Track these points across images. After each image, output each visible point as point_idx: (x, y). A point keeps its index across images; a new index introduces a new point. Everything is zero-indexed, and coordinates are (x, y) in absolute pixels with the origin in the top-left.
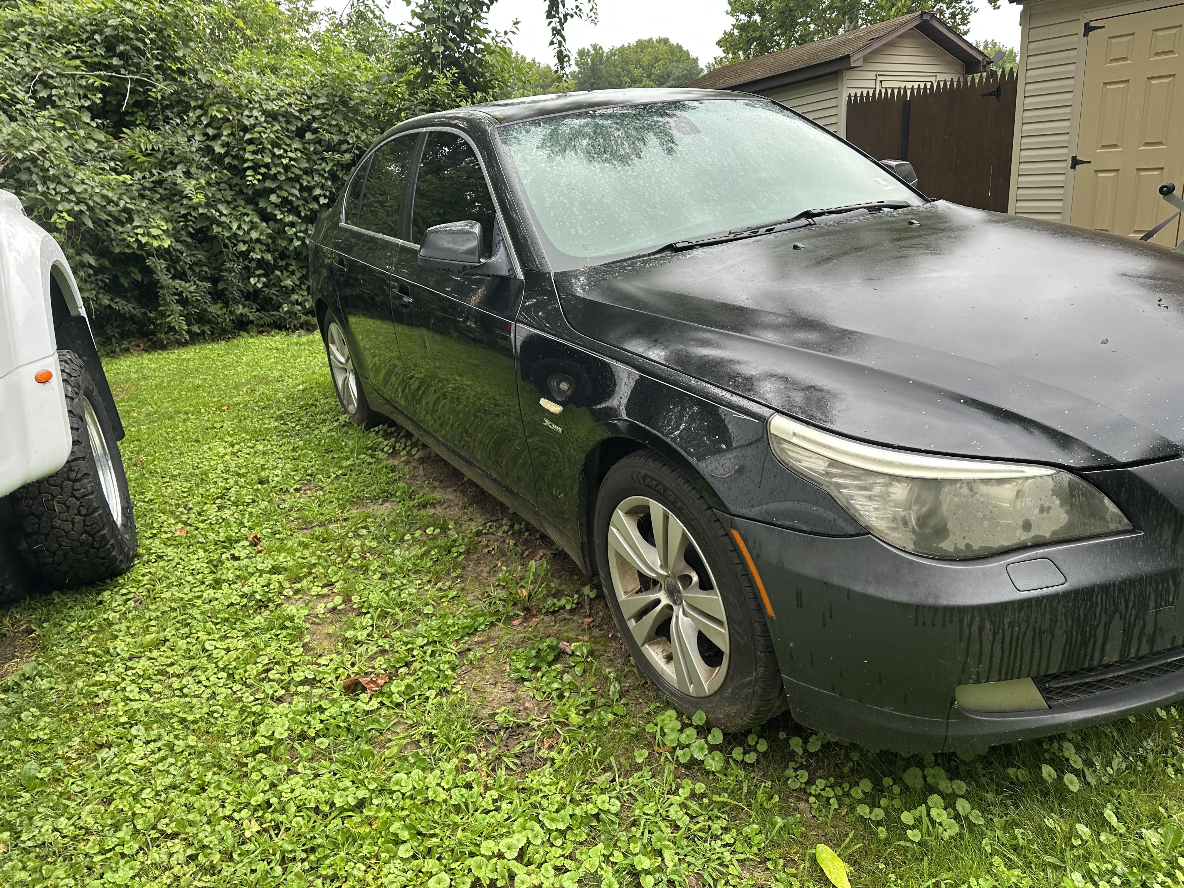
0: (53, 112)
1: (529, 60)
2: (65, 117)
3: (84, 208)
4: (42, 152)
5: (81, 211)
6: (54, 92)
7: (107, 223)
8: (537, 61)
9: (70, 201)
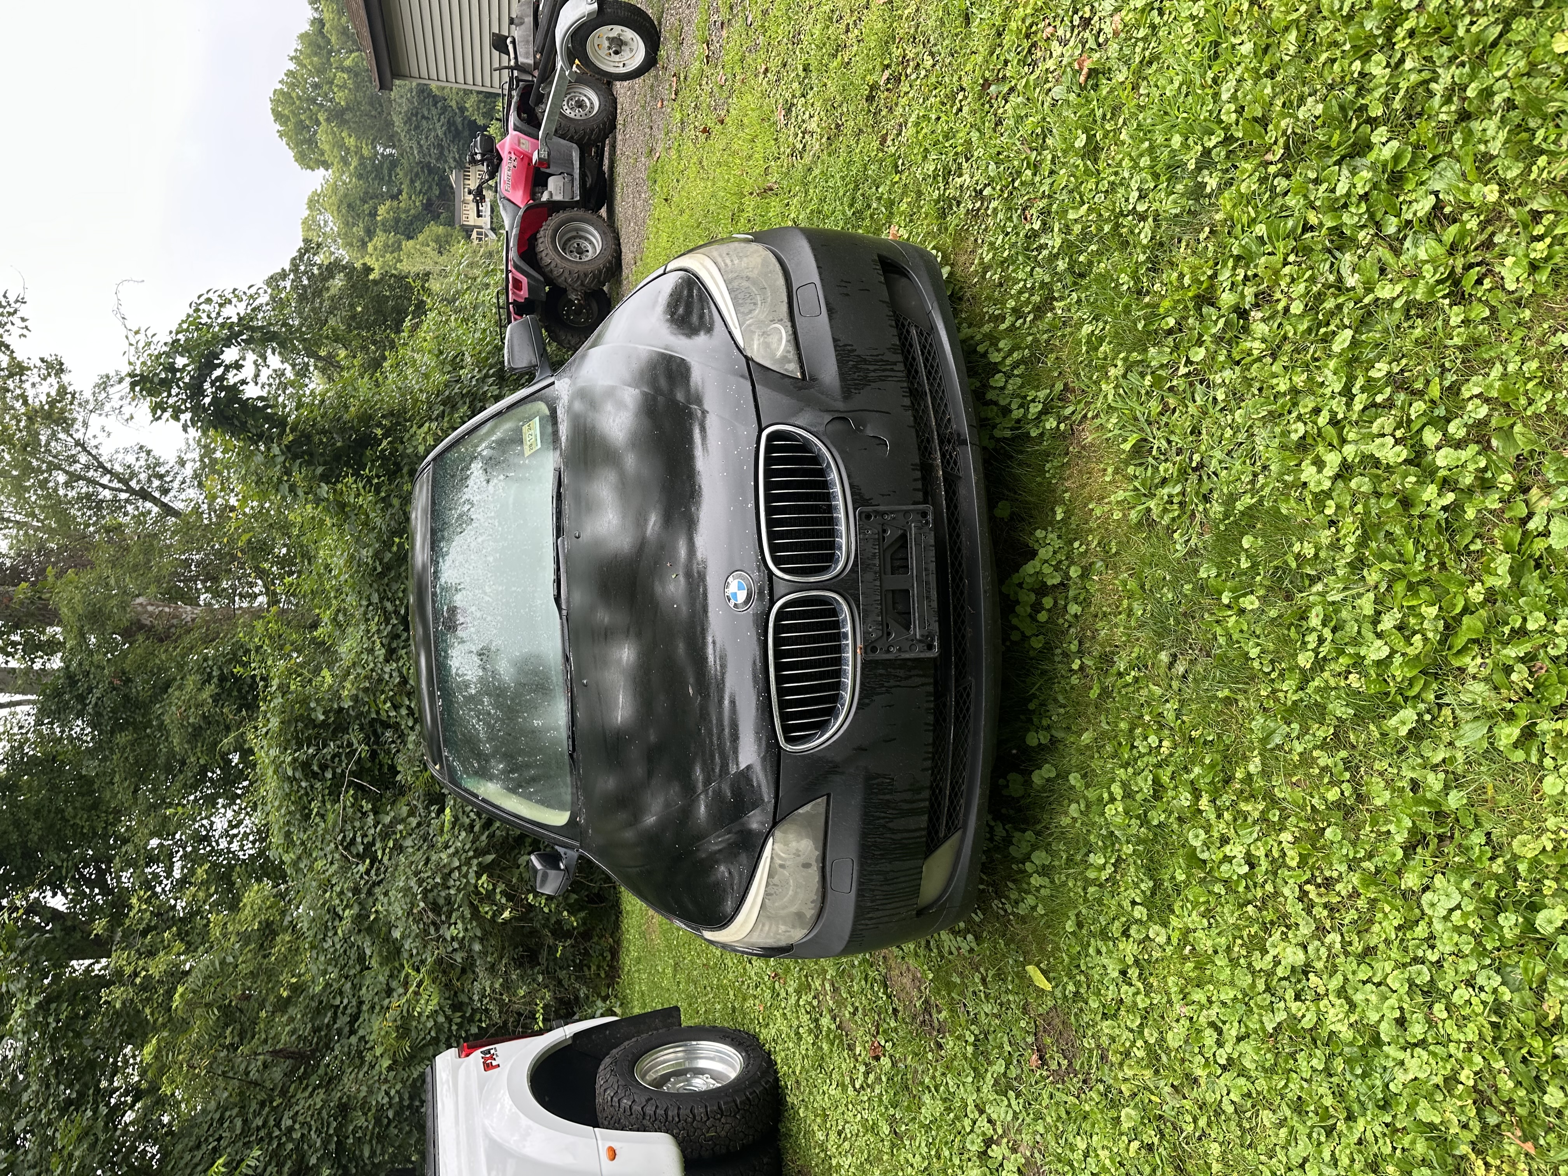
0: (378, 845)
1: (292, 66)
2: (385, 836)
3: (475, 862)
4: (420, 882)
5: (479, 864)
6: (359, 840)
7: (491, 836)
8: (293, 54)
9: (468, 872)
